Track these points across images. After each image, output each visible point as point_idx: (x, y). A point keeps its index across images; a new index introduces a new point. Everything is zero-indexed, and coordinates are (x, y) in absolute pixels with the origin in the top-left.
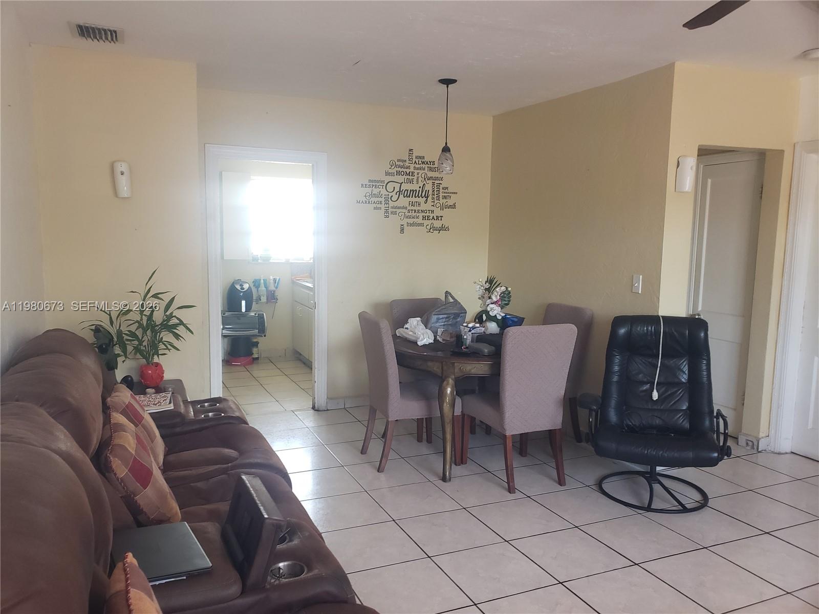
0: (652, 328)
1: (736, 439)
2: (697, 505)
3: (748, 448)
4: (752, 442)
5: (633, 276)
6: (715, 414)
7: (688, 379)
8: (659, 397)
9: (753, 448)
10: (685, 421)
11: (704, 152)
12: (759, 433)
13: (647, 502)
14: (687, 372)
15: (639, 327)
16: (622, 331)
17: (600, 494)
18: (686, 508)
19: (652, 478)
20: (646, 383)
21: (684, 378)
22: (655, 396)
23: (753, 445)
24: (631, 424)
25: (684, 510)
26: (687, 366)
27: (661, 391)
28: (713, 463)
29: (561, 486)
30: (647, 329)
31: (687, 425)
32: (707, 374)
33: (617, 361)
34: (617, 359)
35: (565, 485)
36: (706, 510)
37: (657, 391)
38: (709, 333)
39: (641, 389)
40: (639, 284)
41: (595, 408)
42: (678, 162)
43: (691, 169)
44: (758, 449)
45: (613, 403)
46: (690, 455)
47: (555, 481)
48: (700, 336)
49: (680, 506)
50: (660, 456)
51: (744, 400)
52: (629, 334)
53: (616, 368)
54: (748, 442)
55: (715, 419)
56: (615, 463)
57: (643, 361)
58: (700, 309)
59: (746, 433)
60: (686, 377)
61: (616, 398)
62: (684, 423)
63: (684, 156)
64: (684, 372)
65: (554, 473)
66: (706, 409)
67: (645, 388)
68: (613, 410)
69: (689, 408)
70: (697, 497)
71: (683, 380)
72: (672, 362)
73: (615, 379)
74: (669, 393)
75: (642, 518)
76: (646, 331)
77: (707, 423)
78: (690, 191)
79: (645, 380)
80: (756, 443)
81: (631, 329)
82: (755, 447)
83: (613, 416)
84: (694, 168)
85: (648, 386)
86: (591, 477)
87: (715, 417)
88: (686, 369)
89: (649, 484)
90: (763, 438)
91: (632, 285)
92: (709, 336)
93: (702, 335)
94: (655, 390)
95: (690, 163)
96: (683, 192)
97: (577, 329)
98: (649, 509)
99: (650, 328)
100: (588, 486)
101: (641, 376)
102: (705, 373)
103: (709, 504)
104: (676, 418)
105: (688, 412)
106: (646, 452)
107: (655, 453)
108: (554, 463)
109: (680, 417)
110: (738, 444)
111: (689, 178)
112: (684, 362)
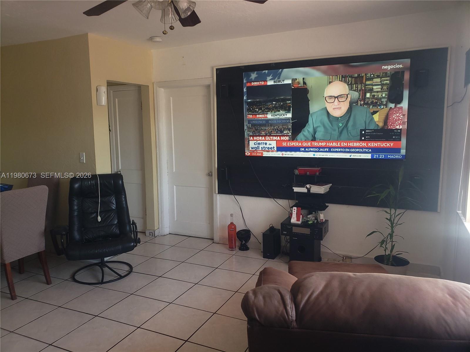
0: (93, 182)
1: (144, 233)
2: (128, 272)
3: (151, 236)
4: (152, 233)
5: (79, 153)
6: (131, 223)
7: (116, 206)
8: (101, 220)
9: (153, 236)
10: (117, 230)
11: (110, 84)
12: (154, 228)
13: (101, 279)
14: (115, 203)
15: (86, 182)
16: (77, 186)
17: (74, 282)
18: (122, 276)
19: (103, 265)
20: (94, 213)
21: (114, 207)
22: (99, 219)
23: (153, 234)
24: (88, 238)
25: (121, 277)
26: (114, 200)
27: (102, 216)
28: (132, 248)
29: (49, 285)
30: (91, 183)
31: (118, 231)
32: (125, 203)
33: (76, 203)
34: (76, 202)
35: (51, 283)
36: (132, 274)
37: (100, 217)
38: (124, 181)
39: (91, 217)
40: (83, 158)
41: (64, 233)
42: (97, 88)
43: (104, 93)
44: (155, 236)
45: (76, 227)
46: (120, 247)
47: (44, 283)
48: (119, 183)
49: (118, 276)
50: (104, 252)
51: (146, 212)
52: (80, 187)
53: (76, 207)
54: (150, 233)
55: (132, 225)
56: (82, 262)
57: (91, 201)
58: (120, 168)
59: (149, 229)
60: (115, 206)
61: (77, 225)
62: (116, 231)
63: (100, 85)
64: (114, 204)
65: (43, 278)
66: (127, 221)
67: (93, 216)
68: (76, 232)
69: (118, 222)
70: (127, 268)
71: (113, 208)
72: (106, 199)
73: (76, 214)
74: (107, 216)
75: (98, 289)
76: (90, 184)
77: (128, 228)
78: (105, 105)
79: (93, 211)
80: (153, 233)
81: (81, 183)
82: (154, 235)
83: (77, 236)
84: (106, 92)
85: (95, 214)
86: (67, 274)
87: (132, 224)
88: (114, 202)
89: (101, 269)
90: (156, 230)
91: (80, 159)
92: (124, 182)
93: (120, 182)
94: (99, 216)
95: (103, 89)
96: (101, 105)
97: (48, 188)
98: (102, 282)
99: (92, 182)
100: (66, 280)
101: (90, 209)
102: (124, 202)
103: (133, 271)
104: (112, 229)
105: (118, 224)
106: (96, 252)
107: (101, 251)
108: (43, 273)
109: (114, 228)
110: (146, 235)
111: (103, 98)
112: (113, 198)
